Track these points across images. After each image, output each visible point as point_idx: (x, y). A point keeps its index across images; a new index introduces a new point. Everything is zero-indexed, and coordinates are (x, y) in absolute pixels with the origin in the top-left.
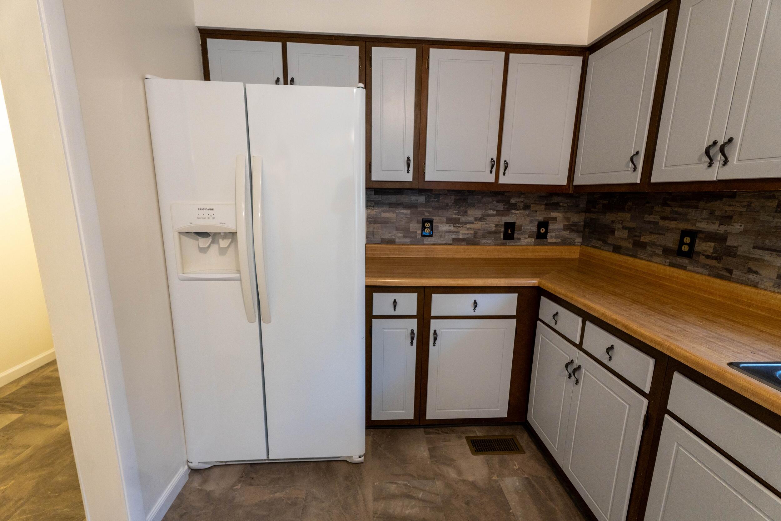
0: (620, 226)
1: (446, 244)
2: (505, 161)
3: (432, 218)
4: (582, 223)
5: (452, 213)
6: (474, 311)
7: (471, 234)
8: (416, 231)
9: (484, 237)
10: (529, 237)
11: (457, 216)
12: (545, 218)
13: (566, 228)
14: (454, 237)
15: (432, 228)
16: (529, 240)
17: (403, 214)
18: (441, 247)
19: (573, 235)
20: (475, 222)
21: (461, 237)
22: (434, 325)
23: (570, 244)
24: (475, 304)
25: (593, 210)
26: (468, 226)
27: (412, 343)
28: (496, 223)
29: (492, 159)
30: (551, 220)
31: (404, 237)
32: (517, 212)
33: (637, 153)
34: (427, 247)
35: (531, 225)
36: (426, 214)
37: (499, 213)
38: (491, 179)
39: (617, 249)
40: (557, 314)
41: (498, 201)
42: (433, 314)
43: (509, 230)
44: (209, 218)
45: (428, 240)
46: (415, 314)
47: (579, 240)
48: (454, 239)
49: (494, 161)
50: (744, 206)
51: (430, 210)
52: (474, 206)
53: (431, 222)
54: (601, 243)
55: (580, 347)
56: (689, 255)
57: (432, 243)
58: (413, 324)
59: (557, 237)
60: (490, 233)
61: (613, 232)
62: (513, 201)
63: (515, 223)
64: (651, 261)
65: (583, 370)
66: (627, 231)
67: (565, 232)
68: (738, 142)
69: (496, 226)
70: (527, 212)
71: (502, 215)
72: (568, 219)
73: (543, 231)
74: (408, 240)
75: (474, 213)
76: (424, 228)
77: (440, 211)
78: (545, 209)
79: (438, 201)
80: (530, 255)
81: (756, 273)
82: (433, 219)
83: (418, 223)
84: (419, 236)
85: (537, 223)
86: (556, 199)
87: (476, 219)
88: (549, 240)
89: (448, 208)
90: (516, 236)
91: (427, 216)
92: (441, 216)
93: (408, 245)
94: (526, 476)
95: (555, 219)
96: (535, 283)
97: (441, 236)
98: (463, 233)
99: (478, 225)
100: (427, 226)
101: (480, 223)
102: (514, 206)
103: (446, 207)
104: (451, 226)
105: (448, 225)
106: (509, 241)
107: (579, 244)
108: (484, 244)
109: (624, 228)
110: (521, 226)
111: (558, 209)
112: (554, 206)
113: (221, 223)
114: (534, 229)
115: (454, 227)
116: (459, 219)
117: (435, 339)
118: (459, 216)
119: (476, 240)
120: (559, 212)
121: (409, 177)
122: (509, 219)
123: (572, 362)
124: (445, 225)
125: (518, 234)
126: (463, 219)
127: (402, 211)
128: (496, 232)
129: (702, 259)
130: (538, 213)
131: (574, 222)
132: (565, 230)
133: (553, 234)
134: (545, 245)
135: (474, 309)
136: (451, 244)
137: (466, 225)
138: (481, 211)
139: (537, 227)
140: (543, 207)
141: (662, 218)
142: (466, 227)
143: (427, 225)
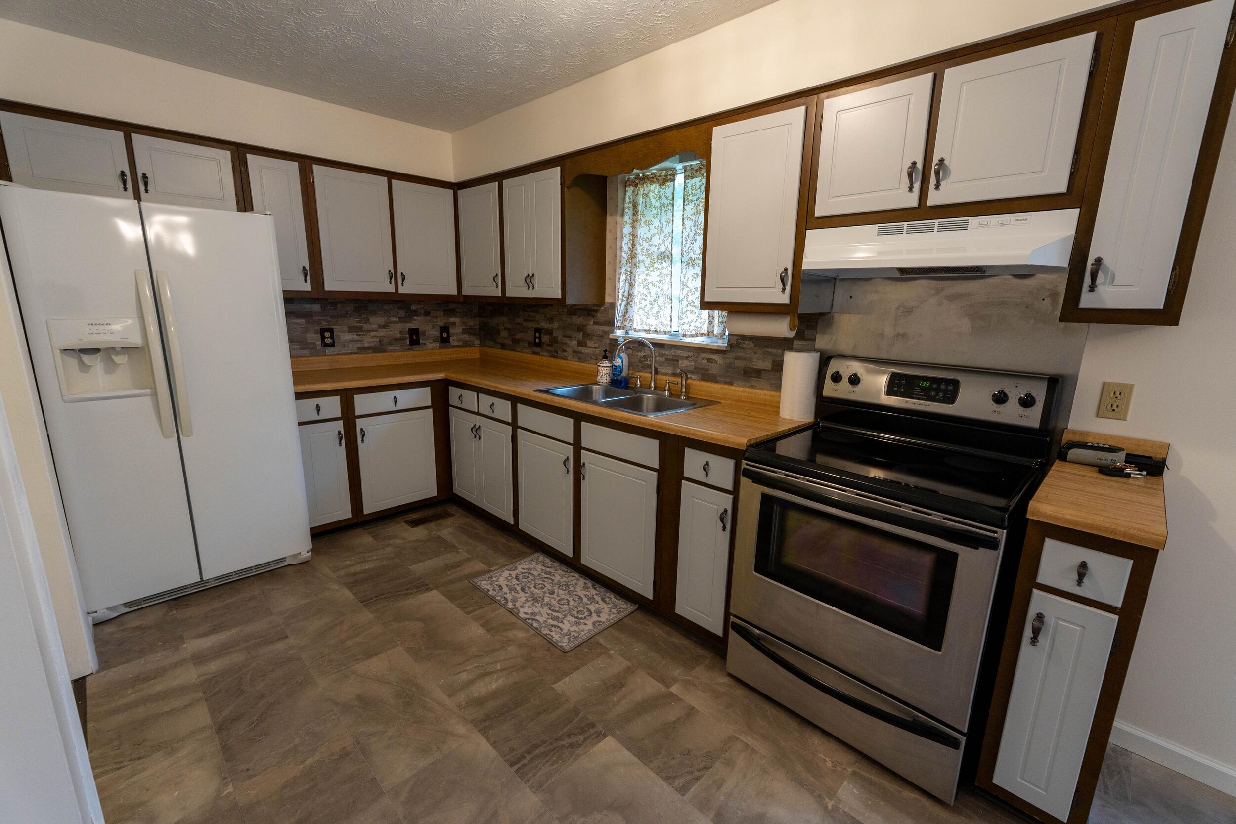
0: (503, 327)
1: (351, 353)
2: (402, 273)
3: (332, 327)
4: (478, 327)
5: (354, 321)
6: (396, 406)
7: (377, 341)
8: (314, 341)
9: (390, 344)
10: (433, 342)
11: (359, 324)
12: (445, 323)
13: (465, 331)
14: (359, 345)
15: (332, 337)
16: (434, 344)
17: (296, 324)
18: (346, 357)
19: (472, 338)
20: (379, 330)
21: (366, 345)
22: (360, 423)
23: (470, 346)
24: (396, 400)
25: (484, 315)
26: (372, 334)
27: (340, 444)
28: (400, 330)
29: (390, 271)
30: (451, 325)
31: (301, 349)
32: (419, 318)
33: (497, 275)
34: (330, 358)
35: (434, 330)
36: (324, 323)
37: (402, 320)
38: (391, 289)
39: (504, 347)
40: (461, 396)
41: (399, 308)
42: (357, 413)
43: (414, 336)
44: (104, 333)
45: (329, 351)
46: (340, 415)
47: (477, 342)
48: (359, 348)
49: (392, 273)
50: (556, 312)
51: (329, 318)
52: (375, 314)
53: (331, 331)
54: (493, 342)
55: (478, 414)
56: (539, 345)
57: (335, 353)
58: (339, 426)
59: (458, 341)
60: (396, 339)
61: (499, 333)
62: (413, 308)
63: (418, 329)
64: (523, 352)
65: (482, 427)
66: (507, 331)
67: (465, 336)
68: (536, 275)
69: (401, 332)
70: (428, 318)
71: (405, 322)
72: (465, 324)
73: (445, 335)
74: (306, 352)
75: (376, 321)
76: (323, 338)
77: (339, 319)
78: (444, 314)
79: (335, 309)
80: (438, 358)
81: (566, 351)
82: (333, 329)
83: (316, 332)
84: (319, 347)
85: (439, 328)
86: (452, 306)
87: (380, 327)
88: (452, 344)
89: (348, 316)
90: (421, 341)
91: (325, 325)
92: (341, 325)
93: (308, 357)
94: (457, 525)
95: (454, 324)
96: (443, 376)
97: (344, 346)
98: (368, 341)
99: (382, 333)
100: (327, 336)
101: (384, 330)
102: (416, 313)
103: (345, 315)
104: (354, 334)
105: (350, 334)
106: (415, 346)
107: (478, 345)
108: (391, 351)
109: (505, 329)
110: (425, 332)
111: (455, 315)
112: (451, 312)
113: (121, 338)
114: (437, 334)
115: (357, 335)
116: (362, 327)
117: (363, 436)
118: (362, 324)
119: (382, 347)
120: (456, 318)
121: (307, 287)
122: (413, 325)
123: (475, 425)
124: (347, 334)
125: (423, 339)
126: (366, 327)
127: (295, 321)
128: (401, 339)
129: (546, 347)
130: (439, 318)
131: (471, 326)
132: (465, 334)
133: (455, 338)
134: (449, 348)
135: (395, 405)
136: (356, 353)
137: (370, 332)
138: (383, 318)
139: (439, 331)
140: (442, 314)
141: (524, 320)
142: (370, 335)
143: (327, 334)
